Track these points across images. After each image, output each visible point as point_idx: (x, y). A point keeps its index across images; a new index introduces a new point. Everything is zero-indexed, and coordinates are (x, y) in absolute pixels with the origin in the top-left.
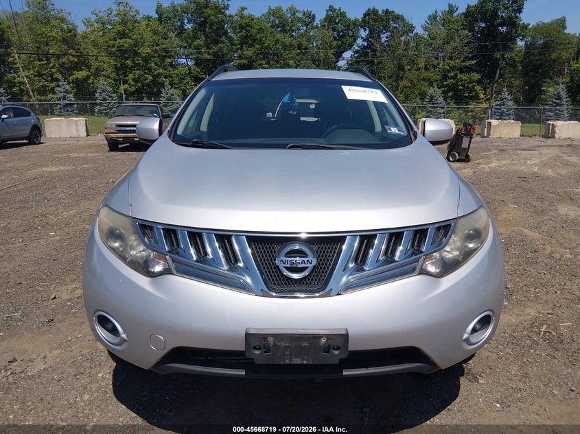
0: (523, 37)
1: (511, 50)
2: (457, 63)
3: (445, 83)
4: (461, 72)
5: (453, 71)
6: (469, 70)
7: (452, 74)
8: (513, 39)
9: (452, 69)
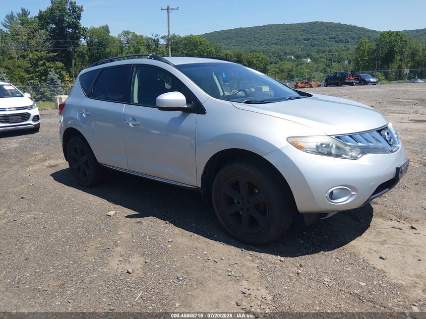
0: (85, 37)
1: (79, 45)
2: (44, 54)
3: (37, 70)
4: (48, 62)
5: (41, 60)
6: (53, 60)
7: (42, 62)
8: (78, 38)
9: (41, 59)
